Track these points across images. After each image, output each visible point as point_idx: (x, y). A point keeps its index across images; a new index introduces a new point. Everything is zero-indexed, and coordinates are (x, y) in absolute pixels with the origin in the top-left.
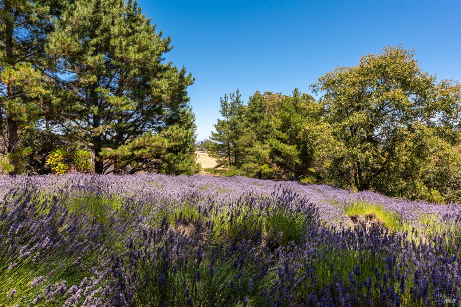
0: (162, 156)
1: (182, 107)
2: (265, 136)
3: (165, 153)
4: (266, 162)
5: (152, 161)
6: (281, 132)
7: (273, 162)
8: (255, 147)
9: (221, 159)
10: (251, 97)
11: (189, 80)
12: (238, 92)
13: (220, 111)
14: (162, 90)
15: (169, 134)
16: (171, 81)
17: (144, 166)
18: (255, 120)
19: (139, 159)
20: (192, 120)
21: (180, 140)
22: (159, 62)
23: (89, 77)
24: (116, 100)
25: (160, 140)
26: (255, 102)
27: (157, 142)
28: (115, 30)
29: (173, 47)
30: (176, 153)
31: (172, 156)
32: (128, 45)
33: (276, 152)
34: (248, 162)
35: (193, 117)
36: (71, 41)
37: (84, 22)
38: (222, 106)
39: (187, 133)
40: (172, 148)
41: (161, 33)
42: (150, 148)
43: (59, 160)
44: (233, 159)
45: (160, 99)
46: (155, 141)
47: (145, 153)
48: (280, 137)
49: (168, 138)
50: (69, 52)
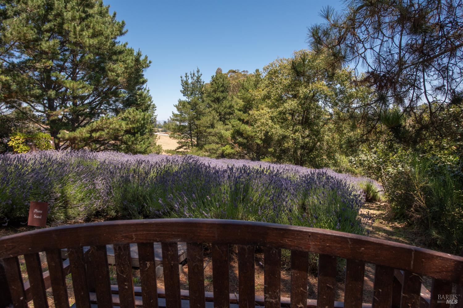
0: (120, 138)
1: (139, 89)
2: (227, 116)
3: (123, 135)
4: (228, 144)
5: (110, 142)
6: (242, 112)
7: (235, 143)
8: (217, 128)
9: (183, 140)
10: (213, 76)
11: (145, 63)
12: (198, 71)
13: (181, 91)
14: (118, 74)
15: (126, 116)
16: (126, 64)
17: (102, 147)
18: (217, 100)
19: (97, 141)
20: (149, 102)
21: (137, 122)
22: (114, 46)
23: (45, 63)
24: (72, 84)
25: (117, 122)
26: (217, 81)
27: (114, 125)
28: (68, 15)
29: (127, 31)
30: (134, 134)
31: (129, 137)
32: (82, 30)
33: (238, 133)
34: (210, 144)
35: (150, 99)
36: (27, 30)
37: (38, 10)
38: (183, 86)
39: (145, 115)
40: (130, 130)
41: (115, 14)
42: (108, 130)
43: (21, 142)
44: (195, 140)
45: (116, 83)
46: (113, 124)
47: (103, 135)
48: (242, 118)
49: (126, 120)
50: (25, 39)
